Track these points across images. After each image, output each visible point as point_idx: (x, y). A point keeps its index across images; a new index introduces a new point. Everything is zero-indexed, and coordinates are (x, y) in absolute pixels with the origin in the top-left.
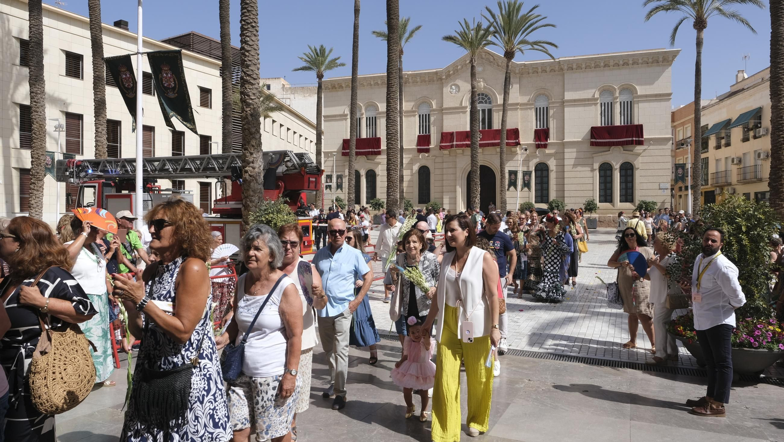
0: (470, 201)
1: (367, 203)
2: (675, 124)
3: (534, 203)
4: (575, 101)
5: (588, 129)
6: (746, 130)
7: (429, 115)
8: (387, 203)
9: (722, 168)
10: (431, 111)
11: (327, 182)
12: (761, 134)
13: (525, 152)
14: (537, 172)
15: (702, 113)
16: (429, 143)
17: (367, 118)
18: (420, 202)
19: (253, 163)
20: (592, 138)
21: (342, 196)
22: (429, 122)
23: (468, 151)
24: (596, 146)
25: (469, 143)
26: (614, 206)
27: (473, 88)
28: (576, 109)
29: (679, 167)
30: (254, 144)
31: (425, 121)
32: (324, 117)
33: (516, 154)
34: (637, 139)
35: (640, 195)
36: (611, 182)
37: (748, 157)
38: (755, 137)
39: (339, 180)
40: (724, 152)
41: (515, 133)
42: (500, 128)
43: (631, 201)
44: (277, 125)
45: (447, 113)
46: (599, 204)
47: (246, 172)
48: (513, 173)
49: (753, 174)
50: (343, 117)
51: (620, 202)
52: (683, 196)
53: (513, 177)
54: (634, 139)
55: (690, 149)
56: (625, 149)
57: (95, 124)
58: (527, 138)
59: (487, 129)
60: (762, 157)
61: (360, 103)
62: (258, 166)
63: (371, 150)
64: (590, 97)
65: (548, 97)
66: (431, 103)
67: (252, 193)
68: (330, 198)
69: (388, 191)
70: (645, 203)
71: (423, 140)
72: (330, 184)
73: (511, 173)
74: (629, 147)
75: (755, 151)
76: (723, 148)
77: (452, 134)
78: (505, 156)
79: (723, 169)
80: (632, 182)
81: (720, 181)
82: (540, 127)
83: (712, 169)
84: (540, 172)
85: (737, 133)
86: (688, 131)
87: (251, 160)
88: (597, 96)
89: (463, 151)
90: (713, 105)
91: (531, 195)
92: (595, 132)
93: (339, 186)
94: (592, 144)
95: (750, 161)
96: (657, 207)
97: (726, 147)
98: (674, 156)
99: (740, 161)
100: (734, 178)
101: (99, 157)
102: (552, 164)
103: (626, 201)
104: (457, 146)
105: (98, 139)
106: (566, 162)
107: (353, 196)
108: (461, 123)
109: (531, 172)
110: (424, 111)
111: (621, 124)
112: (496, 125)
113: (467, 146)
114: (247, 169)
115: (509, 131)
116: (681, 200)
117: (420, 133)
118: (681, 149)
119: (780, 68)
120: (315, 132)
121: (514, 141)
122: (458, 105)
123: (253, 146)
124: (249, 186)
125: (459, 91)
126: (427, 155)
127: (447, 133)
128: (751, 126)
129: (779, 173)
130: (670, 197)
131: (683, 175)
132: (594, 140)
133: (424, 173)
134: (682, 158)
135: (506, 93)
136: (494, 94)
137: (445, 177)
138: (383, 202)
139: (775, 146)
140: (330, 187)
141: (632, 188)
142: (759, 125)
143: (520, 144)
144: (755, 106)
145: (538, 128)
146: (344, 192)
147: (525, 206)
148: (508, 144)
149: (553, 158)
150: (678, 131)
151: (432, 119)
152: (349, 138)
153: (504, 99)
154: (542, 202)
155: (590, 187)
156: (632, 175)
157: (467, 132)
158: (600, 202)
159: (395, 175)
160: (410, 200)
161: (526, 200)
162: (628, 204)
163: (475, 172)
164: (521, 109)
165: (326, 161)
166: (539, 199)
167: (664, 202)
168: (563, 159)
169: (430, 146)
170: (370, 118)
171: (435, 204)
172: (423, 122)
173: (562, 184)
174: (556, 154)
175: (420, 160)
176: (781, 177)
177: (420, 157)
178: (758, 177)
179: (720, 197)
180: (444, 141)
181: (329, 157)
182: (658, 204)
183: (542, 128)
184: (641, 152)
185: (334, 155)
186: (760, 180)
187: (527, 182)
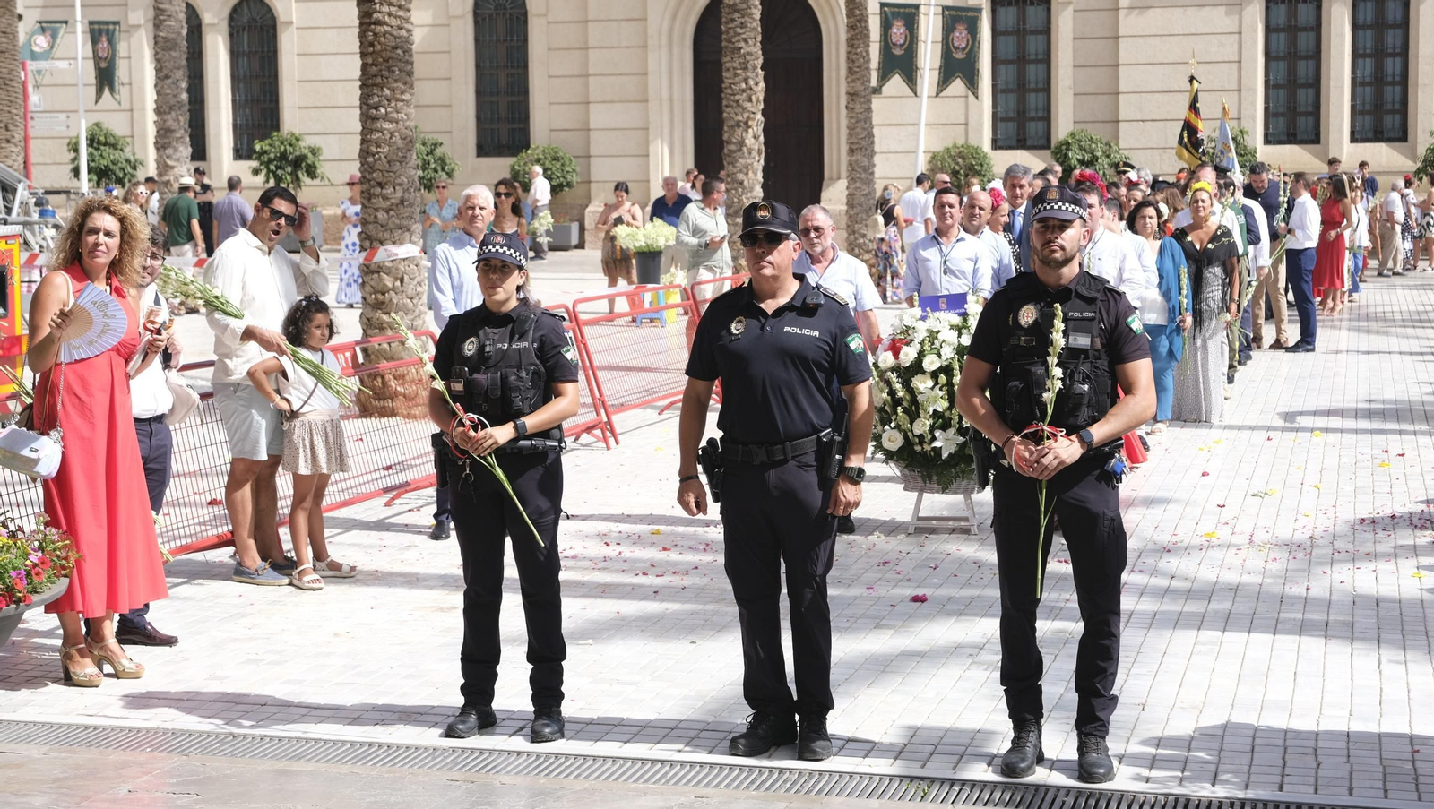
0: (721, 144)
1: (241, 153)
8: (364, 153)
14: (1001, 10)
18: (483, 150)
21: (116, 125)
36: (1316, 55)
39: (105, 47)
43: (1400, 135)
48: (901, 15)
51: (1354, 139)
53: (898, 31)
68: (61, 130)
69: (365, 99)
73: (891, 14)
80: (1404, 52)
84: (1011, 11)
91: (973, 115)
103: (1378, 136)
107: (180, 122)
109: (979, 10)
133: (500, 16)
137: (595, 34)
138: (314, 151)
141: (1404, 80)
146: (126, 105)
147: (949, 163)
154: (1021, 143)
155: (1227, 76)
156: (1404, 23)
158: (1267, 141)
159: (395, 22)
160: (440, 138)
161: (953, 138)
162: (1382, 148)
163: (745, 13)
166: (1011, 131)
171: (554, 155)
173: (1110, 65)
187: (959, 56)
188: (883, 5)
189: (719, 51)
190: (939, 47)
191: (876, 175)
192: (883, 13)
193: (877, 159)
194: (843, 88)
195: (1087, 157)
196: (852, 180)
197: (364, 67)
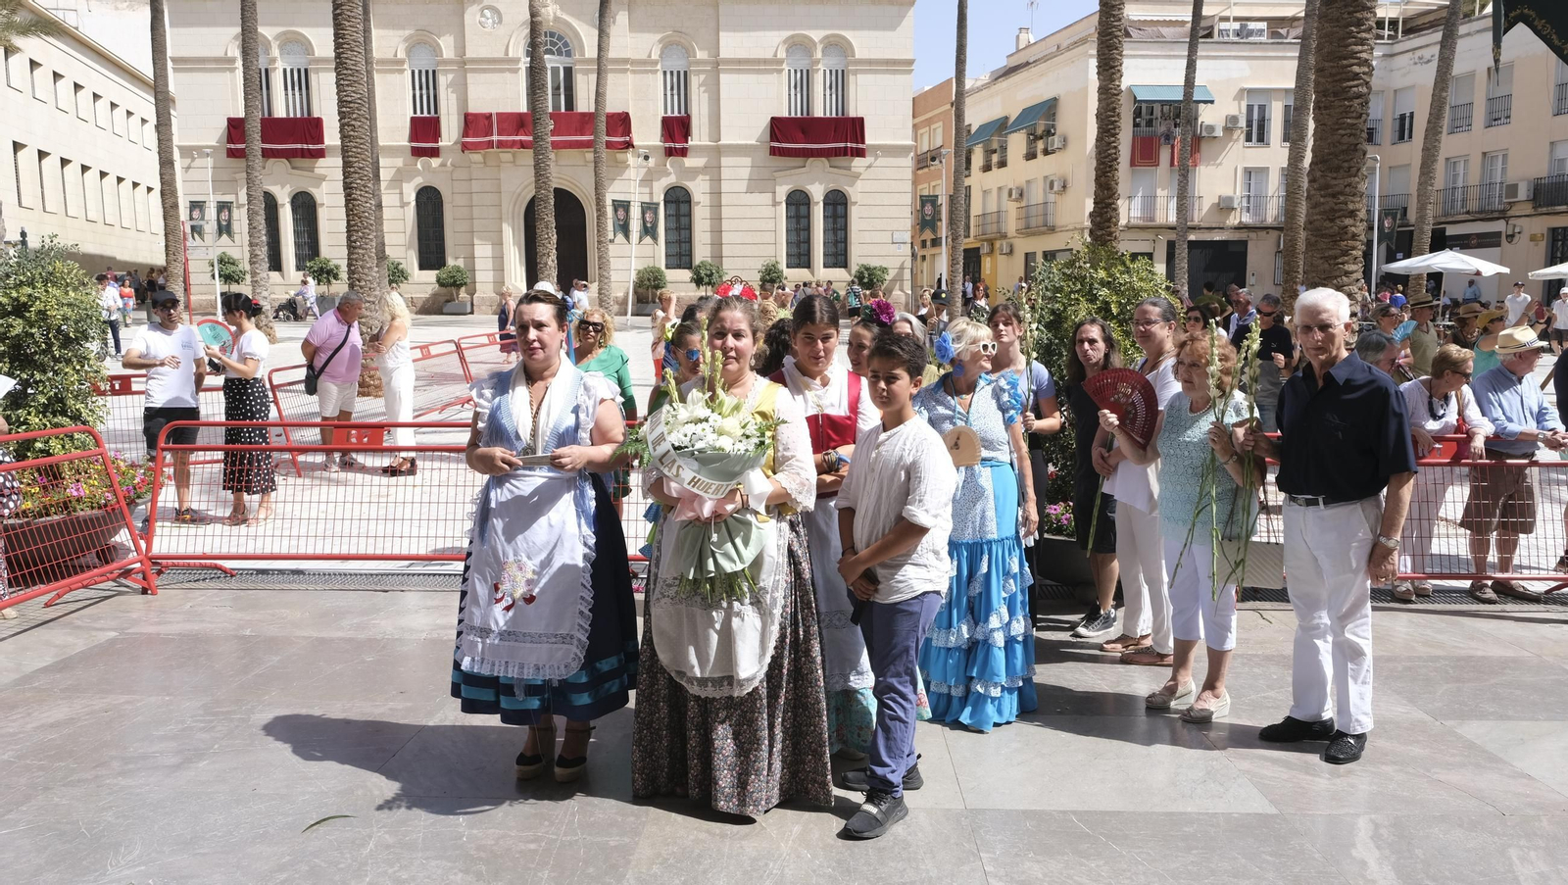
0: (536, 264)
1: (298, 268)
2: (917, 120)
3: (663, 268)
4: (739, 61)
5: (766, 121)
6: (1034, 138)
7: (434, 72)
8: (349, 265)
9: (992, 207)
10: (438, 63)
11: (191, 219)
12: (1055, 147)
13: (645, 163)
14: (669, 205)
15: (968, 101)
16: (436, 135)
17: (285, 71)
18: (422, 267)
20: (772, 140)
21: (235, 253)
22: (435, 88)
23: (527, 157)
24: (781, 155)
25: (530, 138)
26: (813, 274)
27: (533, 15)
28: (743, 77)
29: (927, 201)
31: (427, 83)
32: (174, 60)
33: (625, 166)
34: (854, 145)
35: (860, 254)
36: (808, 229)
37: (1033, 186)
38: (1046, 152)
39: (224, 215)
40: (996, 177)
41: (621, 123)
42: (592, 110)
43: (845, 265)
44: (43, 76)
45: (474, 71)
46: (787, 272)
48: (622, 206)
49: (1040, 221)
50: (223, 63)
51: (825, 267)
52: (926, 258)
53: (621, 213)
54: (849, 145)
55: (945, 167)
56: (834, 164)
58: (647, 133)
59: (563, 110)
60: (1056, 188)
61: (266, 31)
63: (299, 146)
64: (769, 55)
65: (688, 52)
66: (438, 45)
68: (204, 256)
69: (349, 238)
70: (867, 269)
71: (425, 130)
72: (201, 223)
73: (617, 204)
74: (841, 161)
75: (1046, 177)
76: (994, 169)
77: (489, 117)
78: (604, 169)
79: (994, 209)
80: (845, 228)
81: (989, 231)
82: (673, 112)
83: (976, 209)
84: (674, 206)
85: (1017, 143)
86: (939, 136)
88: (782, 54)
89: (514, 156)
90: (979, 90)
91: (657, 253)
92: (779, 128)
93: (225, 229)
94: (774, 151)
95: (1037, 195)
96: (887, 277)
97: (999, 168)
98: (915, 183)
99: (1021, 195)
100: (1011, 226)
102: (699, 189)
103: (835, 265)
104: (501, 144)
106: (725, 187)
107: (263, 252)
108: (508, 94)
109: (658, 204)
110: (425, 63)
111: (825, 114)
112: (584, 103)
113: (523, 145)
115: (611, 117)
116: (925, 264)
117: (415, 112)
118: (926, 170)
119: (1114, 16)
120: (153, 100)
121: (622, 139)
122: (501, 55)
125: (500, 22)
126: (435, 162)
127: (476, 115)
128: (1039, 132)
129: (1106, 213)
130: (909, 260)
131: (933, 217)
132: (776, 145)
133: (430, 203)
134: (926, 185)
135: (603, 34)
136: (577, 35)
137: (476, 212)
138: (337, 267)
139: (1103, 163)
140: (202, 230)
141: (845, 241)
142: (1052, 131)
143: (633, 147)
144: (1047, 96)
145: (669, 114)
146: (239, 243)
147: (646, 276)
148: (609, 145)
149: (701, 177)
150: (921, 135)
151: (442, 80)
152: (240, 113)
153: (599, 46)
154: (679, 267)
155: (769, 237)
156: (845, 216)
157: (520, 115)
158: (788, 267)
160: (401, 261)
161: (648, 263)
162: (837, 270)
163: (546, 201)
164: (634, 72)
165: (189, 168)
166: (675, 261)
167: (902, 268)
168: (717, 181)
169: (440, 144)
170: (292, 71)
171: (458, 270)
172: (421, 88)
173: (717, 232)
174: (705, 170)
175: (418, 173)
176: (1109, 220)
177: (419, 166)
178: (1050, 223)
179: (988, 259)
180: (471, 132)
181: (193, 159)
182: (890, 271)
183: (676, 114)
184: (861, 170)
185: (208, 155)
186: (1052, 229)
187: (649, 225)
188: (613, 201)
189: (537, 222)
190: (640, 222)
191: (612, 279)
192: (614, 205)
193: (612, 273)
194: (597, 239)
195: (709, 272)
196: (600, 281)
197: (348, 221)
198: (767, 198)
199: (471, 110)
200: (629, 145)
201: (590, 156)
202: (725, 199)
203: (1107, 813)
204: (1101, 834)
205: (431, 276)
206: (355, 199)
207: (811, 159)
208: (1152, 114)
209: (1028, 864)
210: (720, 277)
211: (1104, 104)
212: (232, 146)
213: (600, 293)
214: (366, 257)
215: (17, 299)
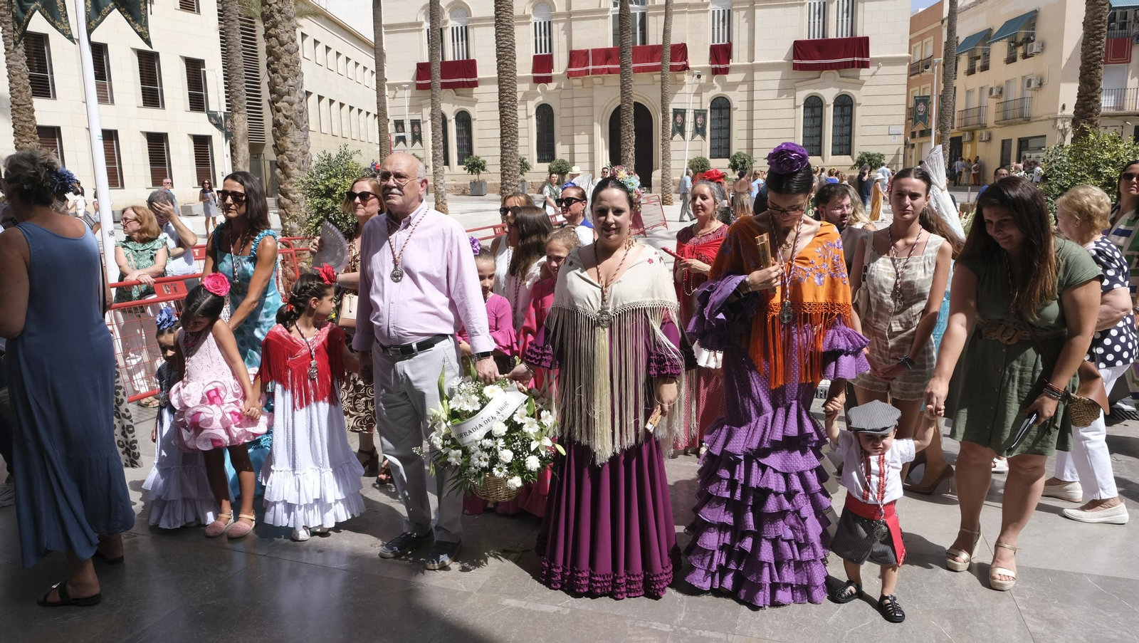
1: (460, 163)
2: (914, 35)
3: (708, 158)
5: (789, 45)
6: (1014, 44)
7: (549, 22)
8: (502, 160)
9: (974, 103)
10: (553, 16)
11: (396, 131)
12: (1034, 51)
13: (698, 81)
14: (714, 111)
15: (959, 17)
16: (550, 67)
17: (453, 29)
18: (539, 161)
19: (288, 94)
20: (795, 58)
22: (550, 34)
23: (615, 80)
24: (801, 70)
25: (618, 66)
26: (823, 160)
28: (772, 10)
29: (920, 101)
30: (288, 62)
31: (544, 31)
32: (387, 27)
33: (682, 83)
34: (860, 59)
35: (861, 144)
36: (820, 126)
37: (1012, 85)
38: (1025, 56)
39: (416, 128)
40: (980, 79)
41: (680, 51)
42: (660, 42)
43: (849, 153)
45: (577, 20)
47: (278, 110)
48: (680, 113)
49: (1017, 112)
50: (415, 26)
51: (833, 154)
52: (916, 146)
53: (679, 118)
54: (856, 59)
55: (936, 72)
56: (842, 75)
57: (3, 36)
58: (699, 58)
59: (638, 44)
60: (1033, 86)
62: (297, 100)
63: (461, 80)
66: (553, 3)
67: (290, 146)
69: (502, 141)
70: (868, 155)
71: (543, 64)
72: (402, 134)
73: (676, 112)
74: (850, 72)
75: (1024, 77)
76: (978, 73)
77: (586, 52)
78: (668, 87)
79: (976, 105)
80: (850, 125)
81: (970, 123)
82: (718, 41)
83: (960, 104)
84: (717, 111)
85: (999, 50)
86: (932, 47)
87: (285, 89)
89: (603, 79)
90: (967, 8)
91: (703, 147)
92: (800, 49)
93: (417, 137)
95: (1015, 92)
97: (982, 71)
98: (909, 85)
99: (1001, 92)
100: (991, 117)
101: (17, 94)
102: (737, 99)
103: (841, 153)
104: (594, 72)
105: (12, 63)
106: (757, 96)
107: (440, 153)
108: (600, 35)
109: (707, 111)
110: (543, 17)
111: (837, 35)
112: (655, 38)
113: (609, 71)
114: (279, 104)
115: (674, 47)
116: (914, 151)
117: (536, 52)
118: (918, 76)
120: (373, 56)
121: (681, 64)
122: (597, 7)
123: (287, 66)
124: (285, 134)
126: (551, 87)
127: (578, 52)
128: (1020, 39)
129: (1089, 104)
130: (903, 147)
131: (925, 113)
132: (795, 61)
133: (545, 114)
134: (917, 88)
137: (576, 121)
138: (484, 162)
139: (1088, 63)
140: (403, 139)
141: (850, 134)
142: (1032, 38)
143: (689, 69)
144: (1028, 9)
145: (716, 43)
146: (423, 146)
147: (696, 164)
148: (673, 69)
149: (739, 88)
150: (915, 48)
151: (554, 27)
152: (426, 60)
154: (720, 157)
155: (789, 133)
156: (850, 115)
157: (608, 50)
159: (512, 115)
160: (525, 157)
161: (698, 154)
162: (843, 157)
163: (628, 112)
164: (690, 13)
165: (394, 98)
166: (716, 152)
167: (898, 154)
168: (751, 91)
169: (553, 73)
170: (457, 28)
171: (563, 162)
172: (540, 35)
173: (750, 130)
174: (743, 82)
175: (538, 94)
176: (1091, 110)
177: (538, 90)
178: (1026, 114)
179: (969, 146)
180: (574, 63)
181: (396, 92)
182: (886, 157)
183: (721, 43)
184: (865, 78)
185: (405, 89)
186: (1028, 120)
187: (699, 126)
189: (620, 125)
190: (693, 124)
191: (672, 167)
193: (672, 162)
194: (660, 137)
195: (742, 161)
196: (663, 168)
198: (789, 103)
199: (574, 49)
200: (686, 68)
201: (658, 77)
202: (756, 105)
203: (1118, 579)
204: (1115, 594)
205: (545, 167)
206: (506, 115)
207: (825, 72)
208: (1125, 18)
209: (1054, 609)
210: (751, 164)
211: (1091, 13)
212: (420, 82)
213: (662, 177)
214: (513, 155)
215: (327, 186)
